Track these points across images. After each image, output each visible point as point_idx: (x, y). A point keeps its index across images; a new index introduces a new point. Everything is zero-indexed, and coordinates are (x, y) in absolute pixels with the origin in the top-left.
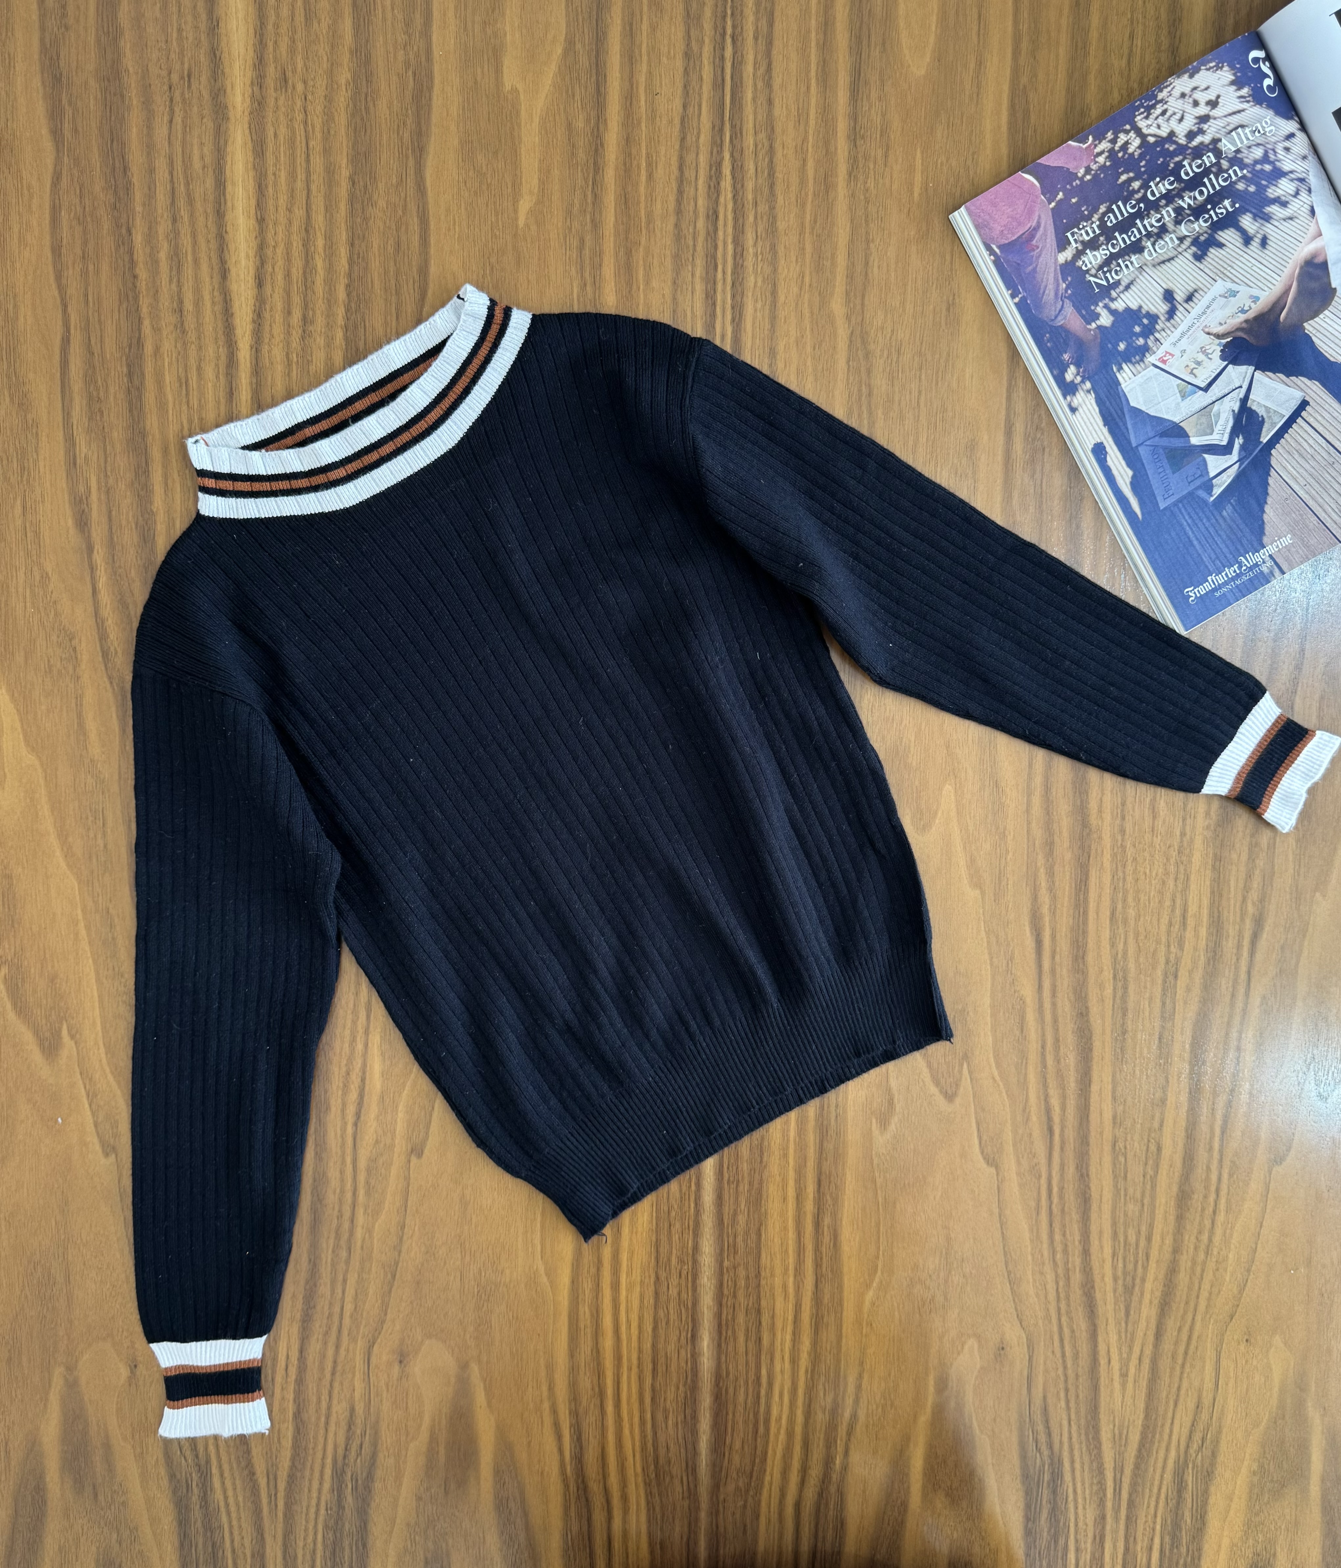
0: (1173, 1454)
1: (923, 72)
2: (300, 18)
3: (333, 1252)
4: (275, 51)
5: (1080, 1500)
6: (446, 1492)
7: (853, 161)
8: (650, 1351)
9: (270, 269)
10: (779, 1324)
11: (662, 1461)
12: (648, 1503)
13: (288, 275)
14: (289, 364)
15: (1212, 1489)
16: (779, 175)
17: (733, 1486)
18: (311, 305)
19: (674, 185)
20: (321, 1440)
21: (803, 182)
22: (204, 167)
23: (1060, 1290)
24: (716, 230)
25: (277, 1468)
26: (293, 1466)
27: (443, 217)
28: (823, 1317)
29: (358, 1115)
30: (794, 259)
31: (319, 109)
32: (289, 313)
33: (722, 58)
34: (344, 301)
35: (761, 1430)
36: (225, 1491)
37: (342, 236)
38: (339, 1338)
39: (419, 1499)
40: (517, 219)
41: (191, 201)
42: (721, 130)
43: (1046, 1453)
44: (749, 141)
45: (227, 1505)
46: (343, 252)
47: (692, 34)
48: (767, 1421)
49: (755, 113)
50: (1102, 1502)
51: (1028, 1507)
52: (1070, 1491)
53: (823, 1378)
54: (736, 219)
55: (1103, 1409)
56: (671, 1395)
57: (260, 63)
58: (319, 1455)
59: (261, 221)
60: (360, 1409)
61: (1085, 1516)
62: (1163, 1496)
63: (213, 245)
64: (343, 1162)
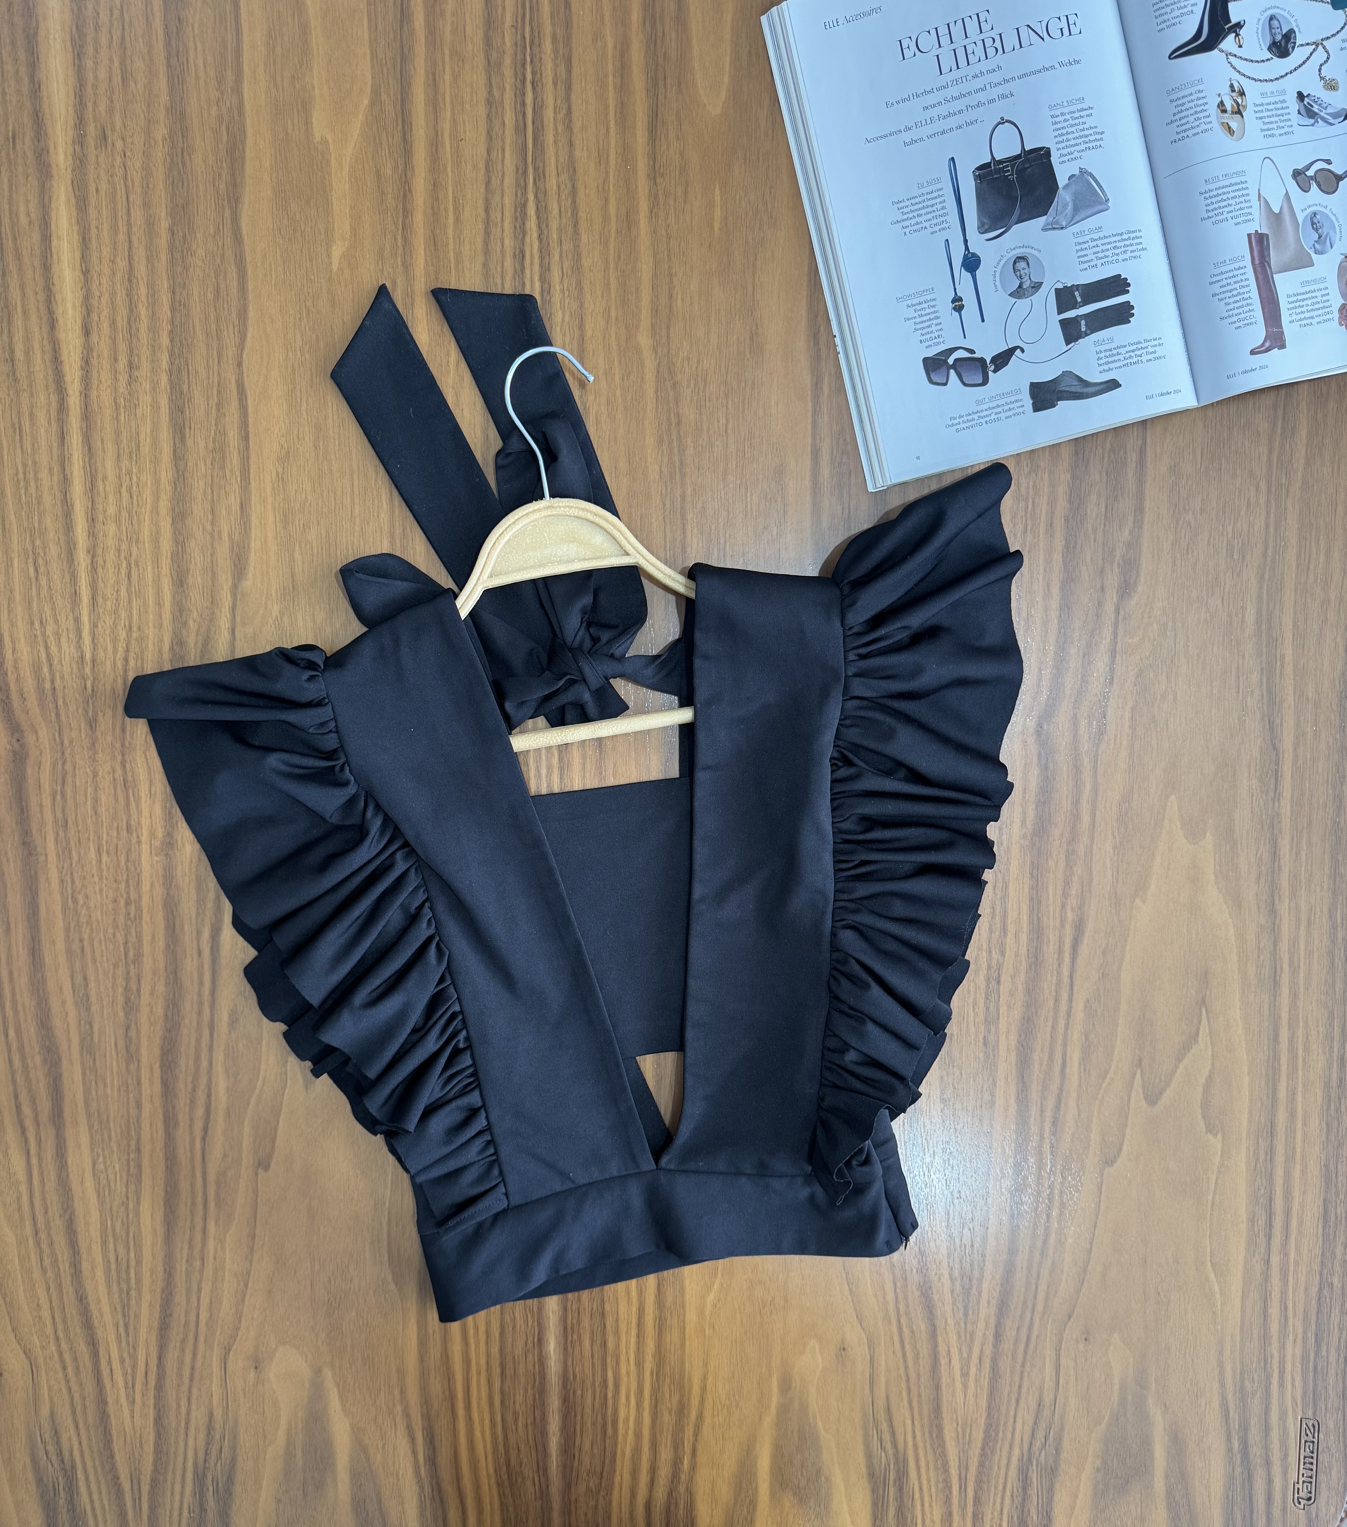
0: (1016, 1452)
1: (718, 111)
2: (117, 79)
3: (187, 1261)
4: (94, 110)
5: (926, 1499)
6: (305, 1494)
7: (654, 198)
8: (498, 1356)
9: (96, 319)
10: (623, 1327)
11: (513, 1462)
12: (502, 1504)
13: (113, 323)
14: (117, 409)
15: (1057, 1486)
16: (582, 215)
17: (584, 1486)
18: (136, 351)
19: (481, 227)
20: (182, 1444)
21: (606, 219)
22: (30, 223)
23: (898, 1290)
24: (523, 269)
25: (140, 1473)
26: (155, 1470)
27: (259, 264)
28: (666, 1319)
29: (205, 1130)
30: (599, 294)
31: (138, 165)
32: (116, 359)
33: (523, 104)
34: (167, 347)
35: (610, 1431)
36: (90, 1494)
37: (164, 285)
38: (195, 1345)
39: (279, 1501)
40: (331, 263)
41: (18, 256)
42: (525, 173)
43: (890, 1452)
44: (552, 183)
45: (93, 1509)
46: (165, 299)
47: (493, 82)
48: (615, 1423)
49: (557, 156)
50: (948, 1500)
51: (875, 1504)
52: (917, 1488)
53: (668, 1381)
54: (542, 258)
55: (944, 1409)
56: (519, 1398)
57: (80, 122)
58: (180, 1459)
59: (86, 272)
60: (218, 1413)
61: (931, 1513)
62: (1008, 1493)
63: (41, 297)
64: (193, 1176)
